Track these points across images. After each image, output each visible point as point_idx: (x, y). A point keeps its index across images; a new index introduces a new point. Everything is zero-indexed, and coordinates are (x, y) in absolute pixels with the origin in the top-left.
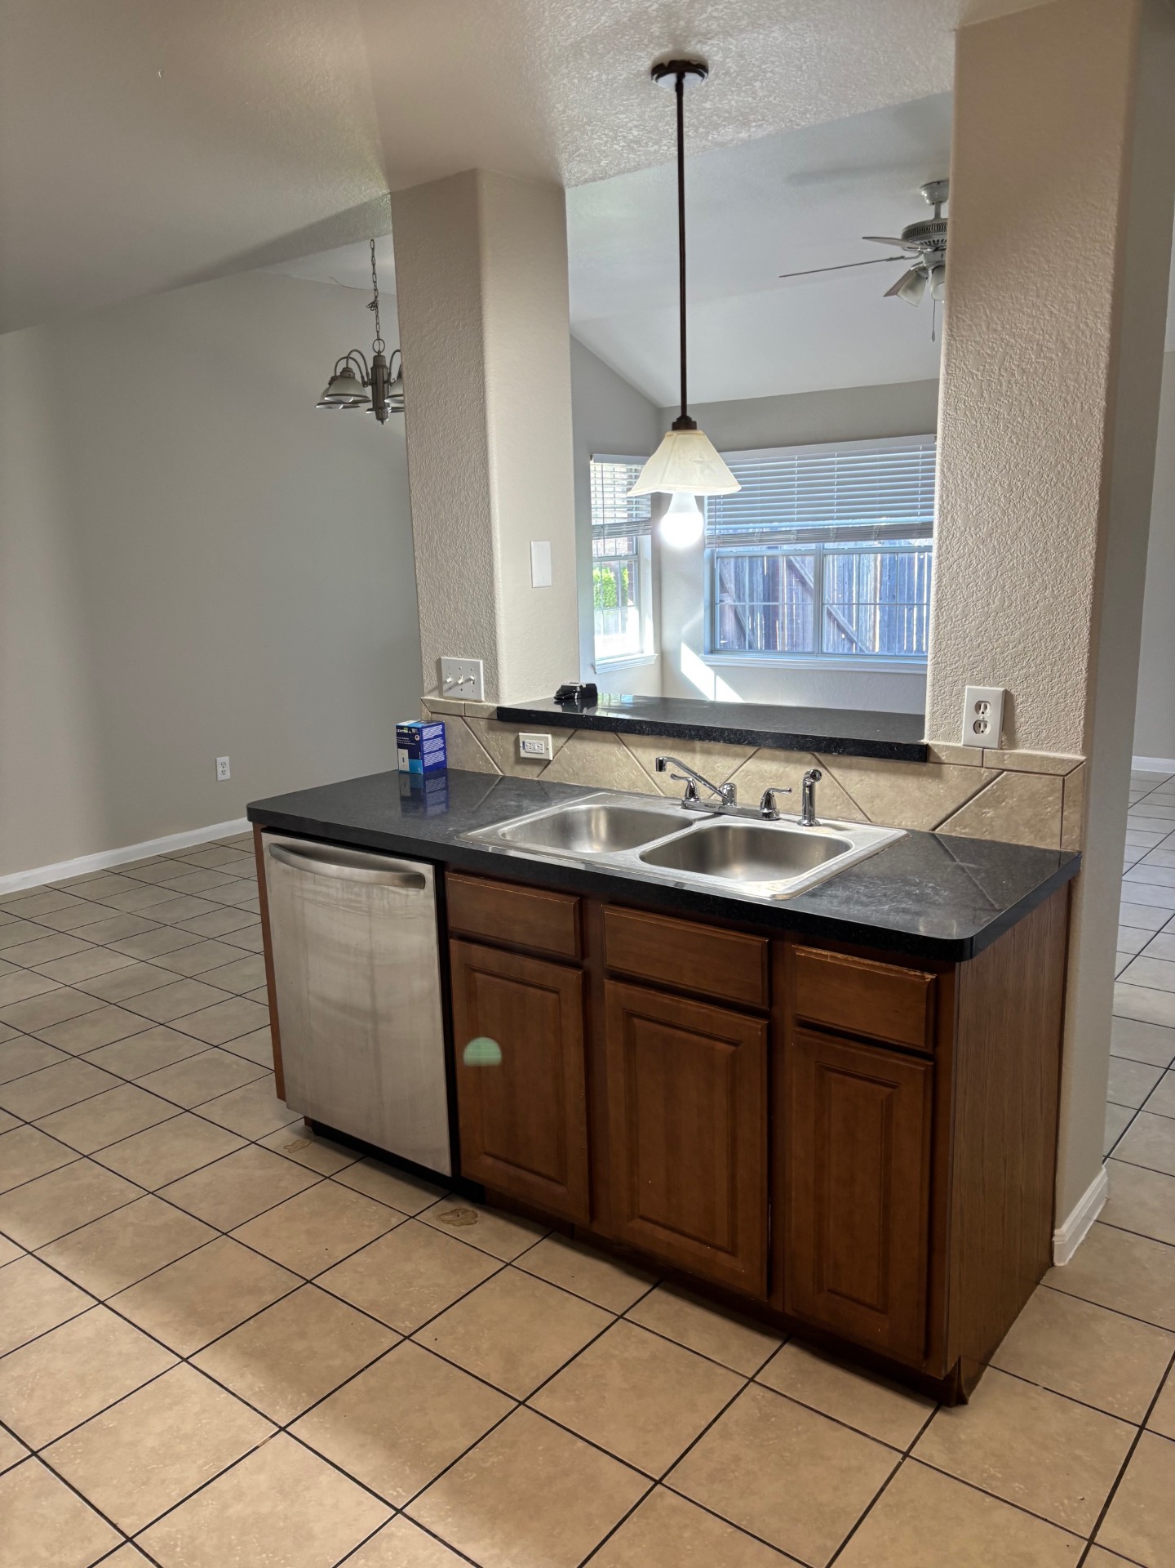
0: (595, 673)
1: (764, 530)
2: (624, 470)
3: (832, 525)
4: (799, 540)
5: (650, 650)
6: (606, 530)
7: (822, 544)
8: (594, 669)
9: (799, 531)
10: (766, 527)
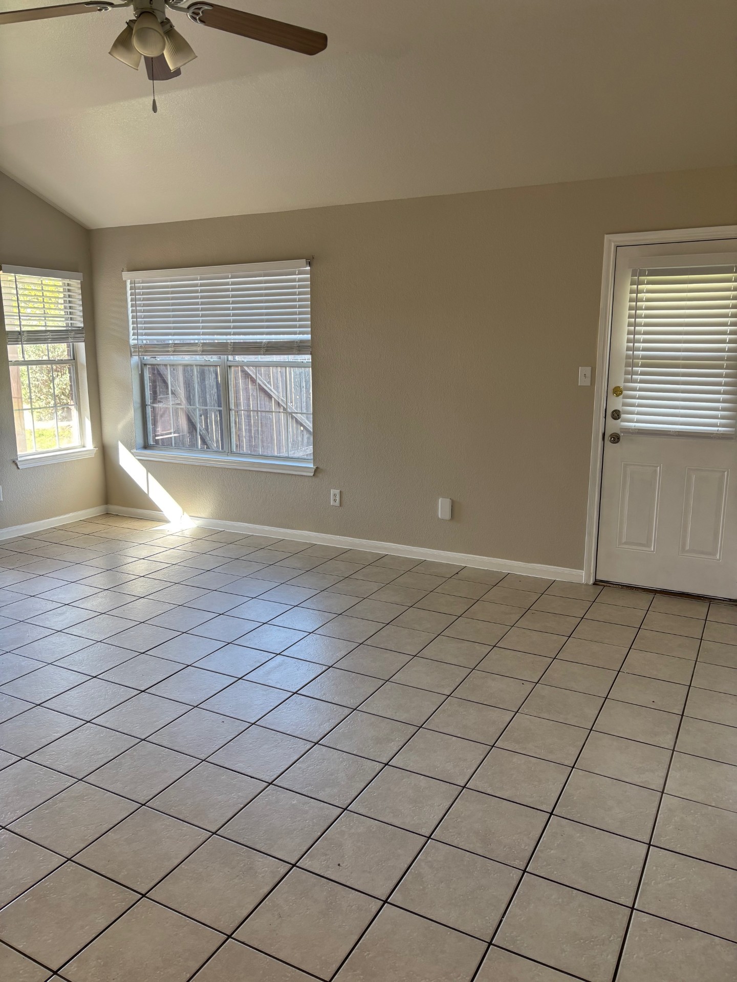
0: (18, 468)
1: (176, 342)
2: (60, 283)
3: (230, 340)
4: (204, 352)
5: (90, 445)
6: (25, 337)
7: (226, 356)
8: (16, 465)
9: (204, 344)
10: (178, 339)
